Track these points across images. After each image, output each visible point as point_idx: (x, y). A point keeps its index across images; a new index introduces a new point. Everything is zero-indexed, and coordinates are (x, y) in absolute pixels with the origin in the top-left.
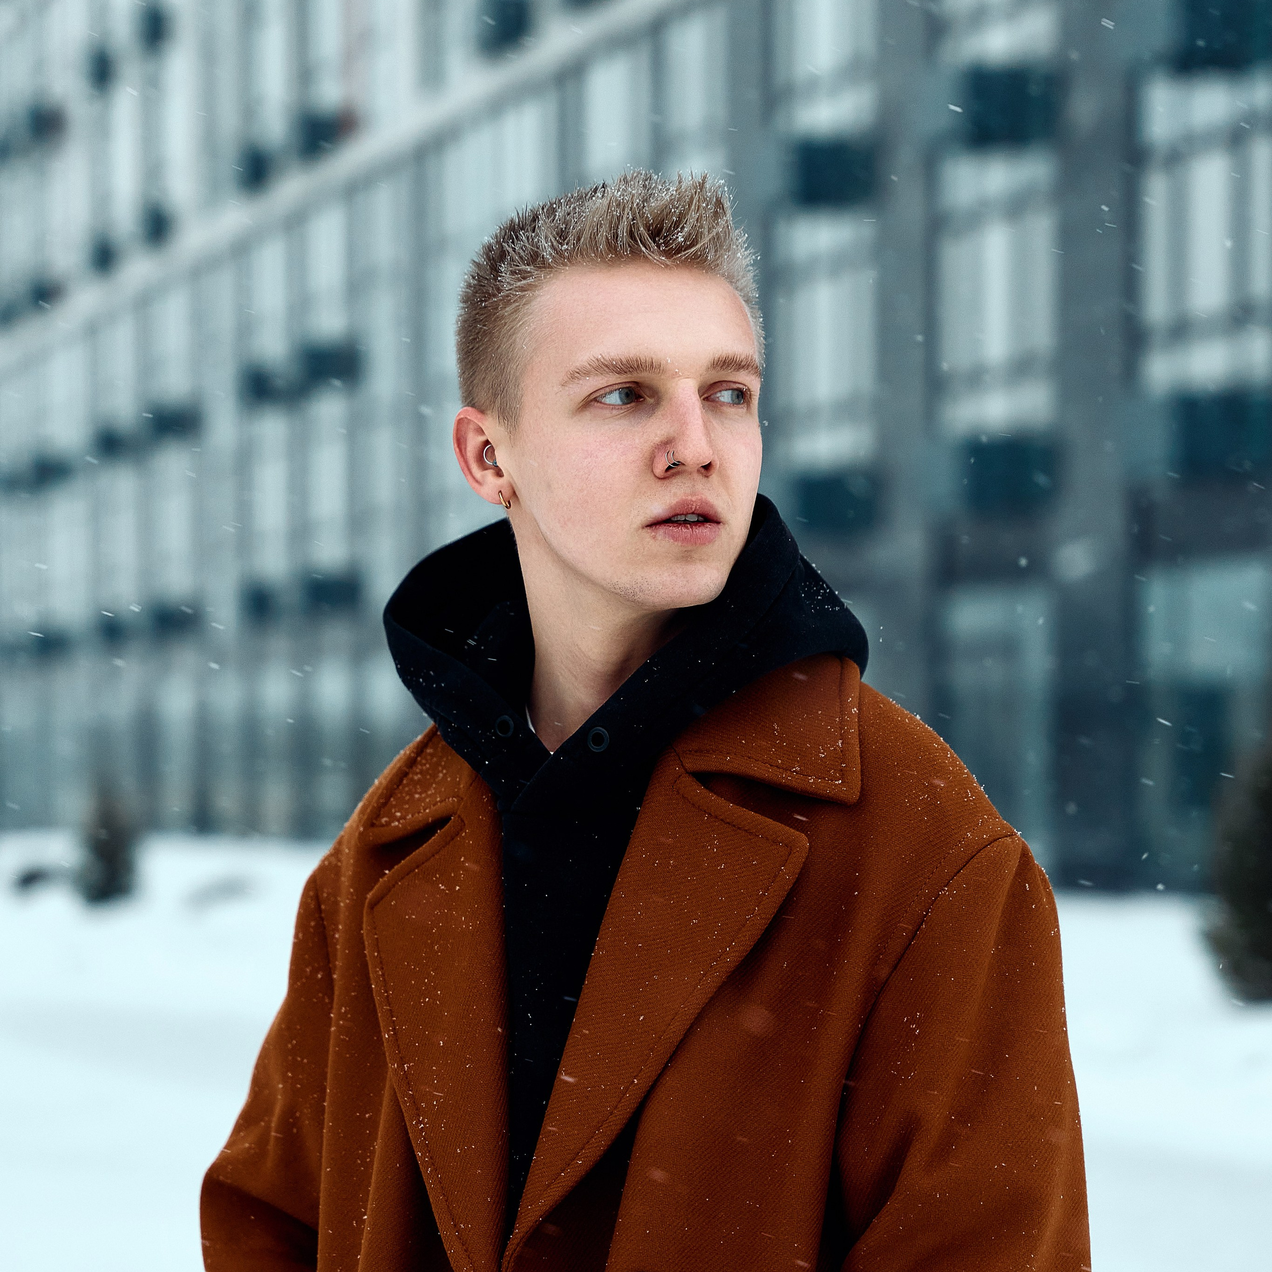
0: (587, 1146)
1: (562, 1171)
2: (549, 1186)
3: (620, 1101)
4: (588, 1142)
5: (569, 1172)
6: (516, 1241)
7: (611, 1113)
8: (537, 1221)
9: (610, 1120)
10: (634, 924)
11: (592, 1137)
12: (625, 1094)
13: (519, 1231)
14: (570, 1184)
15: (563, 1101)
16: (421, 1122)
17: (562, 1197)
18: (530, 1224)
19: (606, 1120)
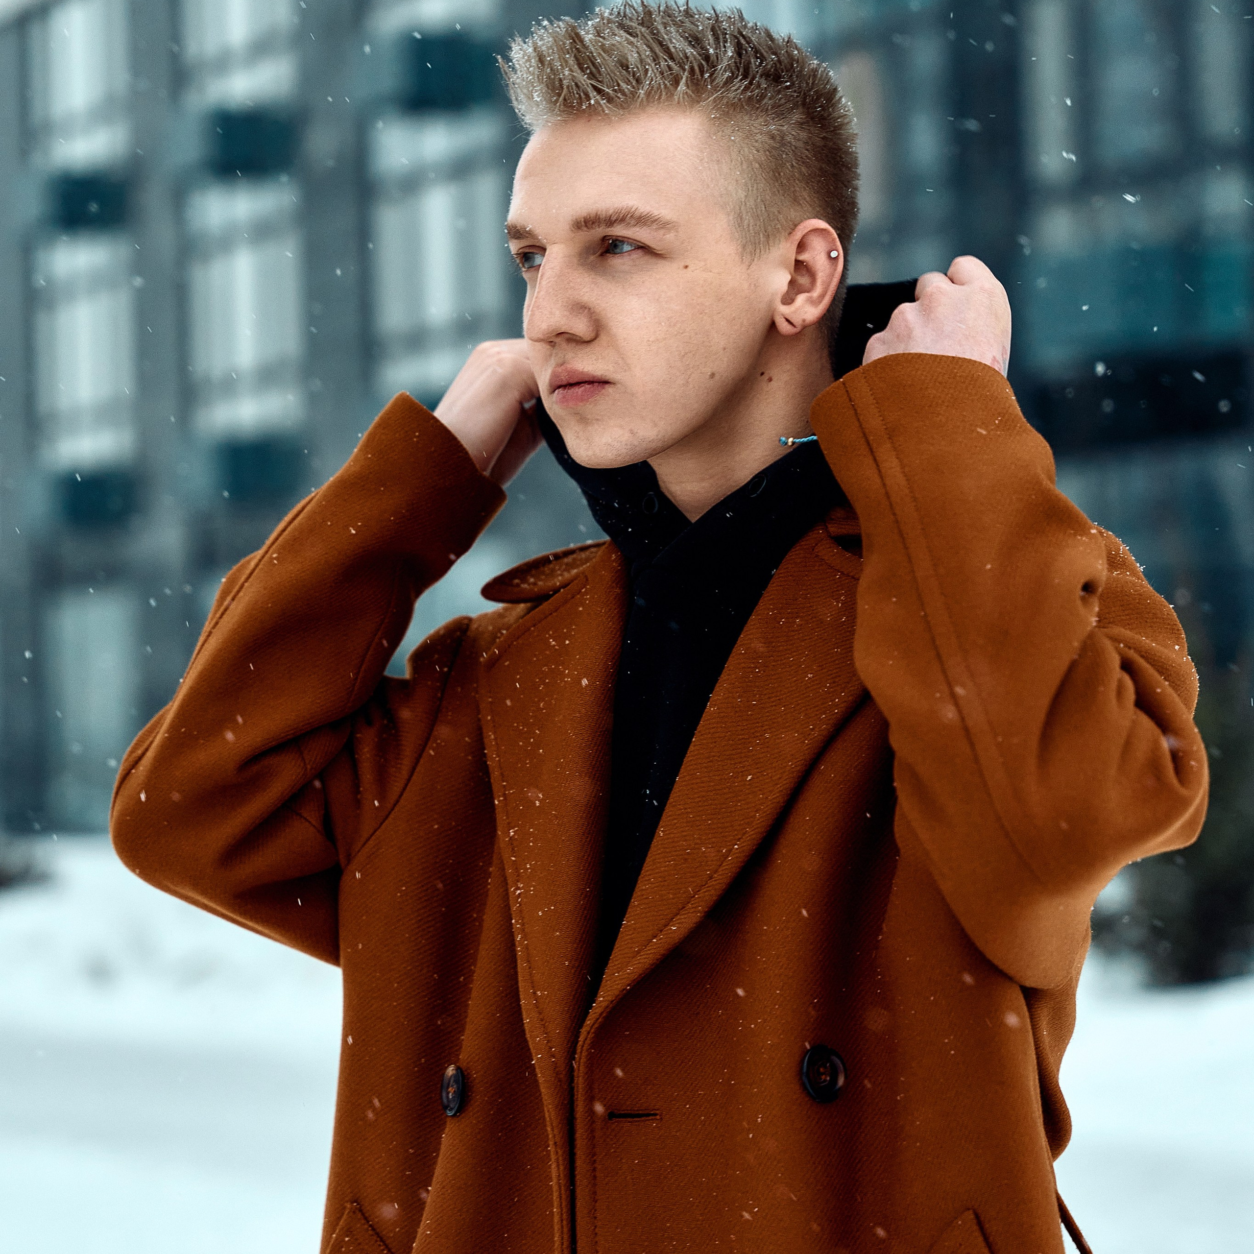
0: (682, 912)
1: (655, 937)
2: (638, 952)
3: (721, 865)
4: (684, 907)
5: (661, 939)
6: (599, 1011)
7: (711, 878)
8: (624, 990)
9: (709, 885)
10: (750, 681)
11: (689, 903)
12: (728, 857)
13: (604, 999)
14: (662, 952)
15: (659, 863)
16: (518, 888)
17: (652, 965)
18: (617, 992)
19: (705, 885)
